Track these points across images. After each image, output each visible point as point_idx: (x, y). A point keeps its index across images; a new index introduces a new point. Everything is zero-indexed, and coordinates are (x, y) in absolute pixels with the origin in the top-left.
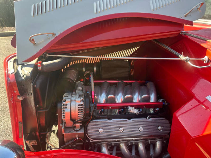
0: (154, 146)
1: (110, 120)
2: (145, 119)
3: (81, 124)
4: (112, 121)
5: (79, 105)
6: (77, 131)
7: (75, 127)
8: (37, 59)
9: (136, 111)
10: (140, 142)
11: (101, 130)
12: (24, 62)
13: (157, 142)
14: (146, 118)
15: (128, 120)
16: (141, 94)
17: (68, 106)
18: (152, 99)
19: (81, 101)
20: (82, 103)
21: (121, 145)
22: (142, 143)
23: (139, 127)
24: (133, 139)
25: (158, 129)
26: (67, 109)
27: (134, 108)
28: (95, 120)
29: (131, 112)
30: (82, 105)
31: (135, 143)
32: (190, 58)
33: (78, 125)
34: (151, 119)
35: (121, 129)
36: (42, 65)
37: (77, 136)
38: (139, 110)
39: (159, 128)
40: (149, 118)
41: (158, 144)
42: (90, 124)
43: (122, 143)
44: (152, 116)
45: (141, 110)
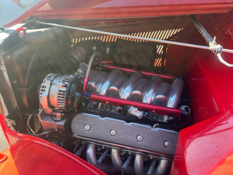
0: (158, 163)
1: (102, 117)
2: (150, 127)
3: (63, 114)
4: (104, 119)
5: (60, 91)
6: (56, 121)
7: (55, 116)
8: (24, 24)
9: (139, 114)
10: (138, 154)
11: (87, 127)
12: (4, 26)
13: (162, 159)
14: (152, 126)
15: (126, 123)
16: (157, 92)
17: (47, 90)
18: (172, 102)
19: (63, 86)
20: (64, 89)
21: (113, 150)
22: (140, 156)
23: (138, 135)
24: (128, 147)
25: (164, 145)
26: (45, 92)
27: (137, 109)
28: (85, 114)
29: (132, 113)
30: (64, 92)
31: (132, 153)
32: (223, 48)
33: (59, 114)
34: (158, 129)
35: (113, 132)
36: (25, 33)
37: (56, 127)
38: (144, 114)
39: (166, 143)
40: (156, 127)
41: (163, 163)
42: (76, 116)
43: (114, 149)
44: (162, 125)
45: (146, 114)
